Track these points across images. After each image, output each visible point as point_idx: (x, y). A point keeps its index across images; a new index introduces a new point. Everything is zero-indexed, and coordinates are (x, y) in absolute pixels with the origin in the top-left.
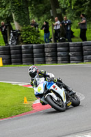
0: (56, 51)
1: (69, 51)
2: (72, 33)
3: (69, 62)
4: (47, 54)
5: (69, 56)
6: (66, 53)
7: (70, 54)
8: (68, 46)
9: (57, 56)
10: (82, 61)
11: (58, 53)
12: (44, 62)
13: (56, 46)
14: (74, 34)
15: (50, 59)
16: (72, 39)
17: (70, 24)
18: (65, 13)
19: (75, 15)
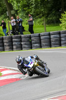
0: (12, 42)
1: (21, 41)
2: (23, 28)
3: (22, 50)
4: (5, 44)
5: (22, 45)
6: (19, 43)
7: (22, 43)
8: (20, 37)
9: (13, 45)
10: (31, 48)
11: (14, 43)
12: (4, 50)
13: (12, 38)
14: (25, 29)
15: (7, 47)
16: (23, 32)
17: (21, 22)
18: (17, 14)
19: (24, 15)
